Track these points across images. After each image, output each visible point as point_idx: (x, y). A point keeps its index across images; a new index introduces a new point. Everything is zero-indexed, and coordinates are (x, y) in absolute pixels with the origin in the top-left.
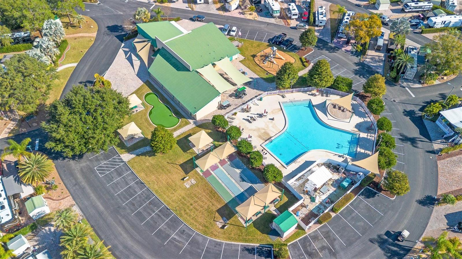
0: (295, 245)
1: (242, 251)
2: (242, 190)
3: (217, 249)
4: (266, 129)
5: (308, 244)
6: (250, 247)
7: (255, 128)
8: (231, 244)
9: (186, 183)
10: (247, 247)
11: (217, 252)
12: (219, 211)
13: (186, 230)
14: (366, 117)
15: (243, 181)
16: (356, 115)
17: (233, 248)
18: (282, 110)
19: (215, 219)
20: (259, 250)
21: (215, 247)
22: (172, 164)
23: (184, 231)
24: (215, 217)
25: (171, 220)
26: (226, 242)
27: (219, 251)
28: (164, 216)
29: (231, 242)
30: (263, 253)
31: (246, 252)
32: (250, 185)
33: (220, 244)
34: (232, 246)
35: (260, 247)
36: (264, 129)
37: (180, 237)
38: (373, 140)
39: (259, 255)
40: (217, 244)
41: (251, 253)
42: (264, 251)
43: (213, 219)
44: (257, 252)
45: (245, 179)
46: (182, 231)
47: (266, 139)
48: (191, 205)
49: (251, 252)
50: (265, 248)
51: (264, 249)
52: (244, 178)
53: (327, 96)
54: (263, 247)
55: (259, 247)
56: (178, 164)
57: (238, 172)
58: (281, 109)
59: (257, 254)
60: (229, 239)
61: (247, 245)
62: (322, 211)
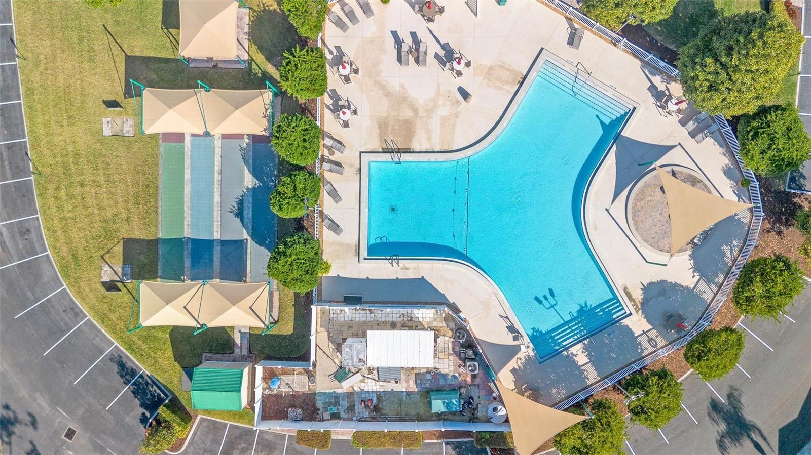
0: (215, 428)
1: (110, 359)
2: (217, 236)
3: (66, 318)
4: (422, 113)
5: (243, 445)
6: (129, 365)
7: (397, 88)
8: (99, 331)
9: (109, 120)
10: (124, 360)
11: (62, 324)
12: (129, 243)
13: (33, 235)
14: (709, 281)
15: (237, 215)
16: (692, 256)
17: (97, 341)
18: (521, 84)
19: (107, 255)
20: (141, 383)
21: (64, 311)
22: (111, 39)
23: (28, 230)
24: (109, 252)
25: (18, 186)
26: (91, 319)
27: (66, 324)
28: (11, 169)
29: (100, 328)
30: (145, 393)
31: (115, 368)
32: (246, 236)
33: (77, 314)
34: (97, 336)
35: (149, 380)
36: (415, 111)
37: (13, 237)
38: (643, 355)
39: (133, 392)
40: (72, 309)
41: (122, 376)
42: (150, 391)
43: (102, 252)
44: (135, 383)
45: (245, 212)
46: (24, 230)
47: (391, 146)
48: (82, 185)
49: (124, 374)
50: (155, 387)
51: (152, 387)
52: (245, 208)
53: (693, 134)
54: (154, 383)
55: (146, 378)
56: (125, 47)
57: (246, 185)
58: (524, 79)
59: (131, 387)
60: (103, 319)
61: (127, 357)
62: (334, 410)
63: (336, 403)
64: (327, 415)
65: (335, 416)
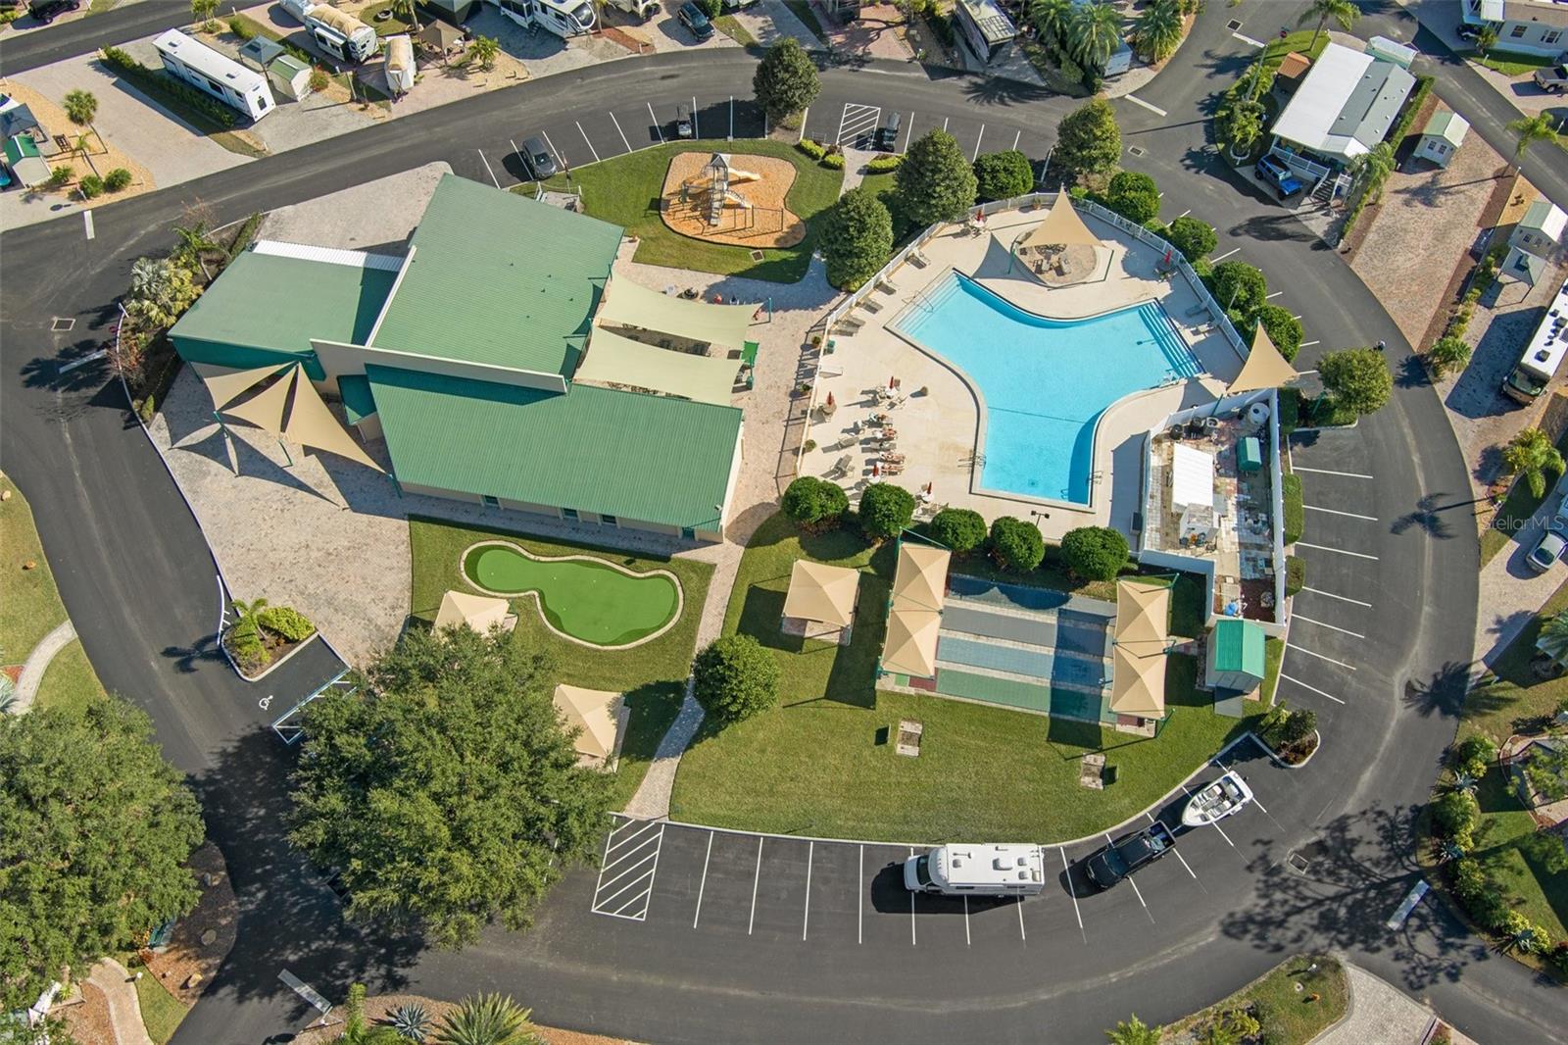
9: (899, 745)
18: (916, 348)
47: (967, 464)
58: (911, 345)
62: (1261, 563)
63: (1254, 560)
64: (1268, 571)
65: (1269, 563)
